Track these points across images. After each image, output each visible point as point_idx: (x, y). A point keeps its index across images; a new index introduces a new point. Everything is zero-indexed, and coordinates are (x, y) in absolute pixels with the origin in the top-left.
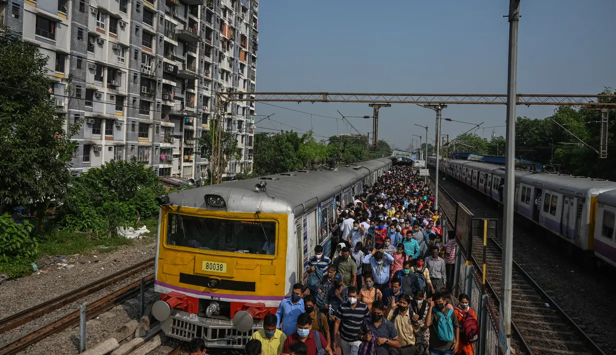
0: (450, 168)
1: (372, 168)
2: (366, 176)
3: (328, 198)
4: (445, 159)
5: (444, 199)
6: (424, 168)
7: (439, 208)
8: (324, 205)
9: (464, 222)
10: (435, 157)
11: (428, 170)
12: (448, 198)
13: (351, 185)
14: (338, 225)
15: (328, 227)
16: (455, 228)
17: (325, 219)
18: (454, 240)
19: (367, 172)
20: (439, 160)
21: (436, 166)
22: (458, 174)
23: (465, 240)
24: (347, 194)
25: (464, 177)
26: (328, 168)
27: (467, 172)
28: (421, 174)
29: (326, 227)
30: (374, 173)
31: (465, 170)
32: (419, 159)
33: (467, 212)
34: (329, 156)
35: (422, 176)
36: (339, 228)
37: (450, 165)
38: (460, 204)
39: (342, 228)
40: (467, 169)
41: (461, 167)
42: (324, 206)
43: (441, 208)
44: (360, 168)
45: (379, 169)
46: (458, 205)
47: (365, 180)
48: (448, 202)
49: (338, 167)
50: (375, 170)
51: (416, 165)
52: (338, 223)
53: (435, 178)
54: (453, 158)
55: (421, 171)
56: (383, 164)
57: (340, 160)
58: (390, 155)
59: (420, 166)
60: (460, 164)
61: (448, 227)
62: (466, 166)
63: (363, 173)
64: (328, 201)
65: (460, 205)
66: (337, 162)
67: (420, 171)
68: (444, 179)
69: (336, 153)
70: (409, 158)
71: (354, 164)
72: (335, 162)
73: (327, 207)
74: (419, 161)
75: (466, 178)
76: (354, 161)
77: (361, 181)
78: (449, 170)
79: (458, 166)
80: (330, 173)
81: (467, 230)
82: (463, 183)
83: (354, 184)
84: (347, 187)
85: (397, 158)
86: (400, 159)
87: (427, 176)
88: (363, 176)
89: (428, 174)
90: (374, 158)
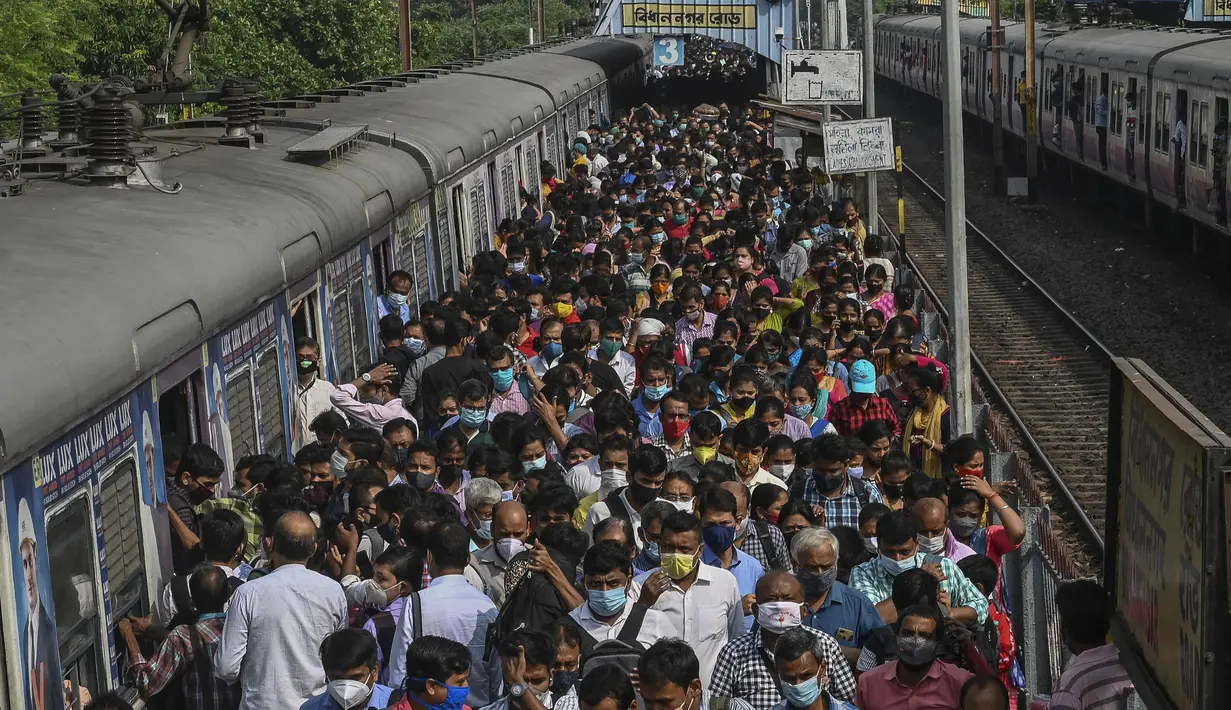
0: (1056, 97)
1: (439, 143)
2: (399, 210)
3: (93, 416)
4: (1014, 30)
5: (1022, 343)
6: (851, 112)
7: (983, 423)
8: (59, 481)
9: (1166, 506)
10: (934, 22)
11: (886, 125)
12: (1058, 331)
13: (276, 297)
14: (195, 636)
15: (108, 654)
16: (1106, 559)
17: (82, 588)
18: (1107, 652)
19: (399, 172)
20: (965, 39)
21: (943, 86)
22: (1118, 141)
23: (1184, 641)
24: (253, 366)
25: (1164, 159)
26: (77, 164)
27: (1182, 115)
28: (835, 161)
29: (93, 654)
30: (466, 181)
31: (1171, 107)
32: (815, 40)
33: (1192, 431)
34: (86, 69)
35: (844, 179)
36: (203, 657)
37: (1058, 75)
38: (1137, 371)
39: (231, 657)
40: (1182, 96)
41: (1141, 82)
42: (58, 488)
43: (998, 421)
44: (343, 149)
45: (500, 145)
46: (1117, 376)
47: (397, 246)
48: (1054, 363)
49: (164, 149)
50: (471, 159)
51: (794, 90)
52: (186, 617)
53: (943, 184)
54: (1074, 21)
55: (834, 133)
56: (530, 102)
57: (175, 91)
58: (587, 25)
59: (827, 100)
60: (1130, 62)
61: (1061, 561)
62: (1181, 70)
63: (374, 188)
64: (92, 442)
65: (1136, 379)
66: (148, 108)
67: (830, 141)
68: (1017, 186)
69: (141, 38)
70: (737, 37)
71: (291, 114)
72: (134, 109)
73: (90, 491)
74: (816, 59)
75: (1180, 164)
76: (292, 97)
77: (353, 257)
78: (1049, 116)
79: (1114, 77)
80: (93, 206)
81: (1198, 564)
82: (1161, 209)
83: (300, 279)
84: (251, 311)
85: (641, 44)
86: (669, 57)
87: (884, 175)
88: (372, 210)
89: (888, 157)
90: (464, 56)
